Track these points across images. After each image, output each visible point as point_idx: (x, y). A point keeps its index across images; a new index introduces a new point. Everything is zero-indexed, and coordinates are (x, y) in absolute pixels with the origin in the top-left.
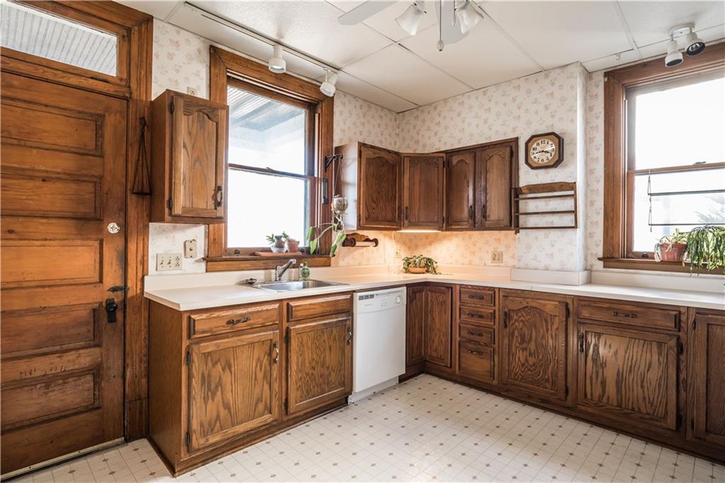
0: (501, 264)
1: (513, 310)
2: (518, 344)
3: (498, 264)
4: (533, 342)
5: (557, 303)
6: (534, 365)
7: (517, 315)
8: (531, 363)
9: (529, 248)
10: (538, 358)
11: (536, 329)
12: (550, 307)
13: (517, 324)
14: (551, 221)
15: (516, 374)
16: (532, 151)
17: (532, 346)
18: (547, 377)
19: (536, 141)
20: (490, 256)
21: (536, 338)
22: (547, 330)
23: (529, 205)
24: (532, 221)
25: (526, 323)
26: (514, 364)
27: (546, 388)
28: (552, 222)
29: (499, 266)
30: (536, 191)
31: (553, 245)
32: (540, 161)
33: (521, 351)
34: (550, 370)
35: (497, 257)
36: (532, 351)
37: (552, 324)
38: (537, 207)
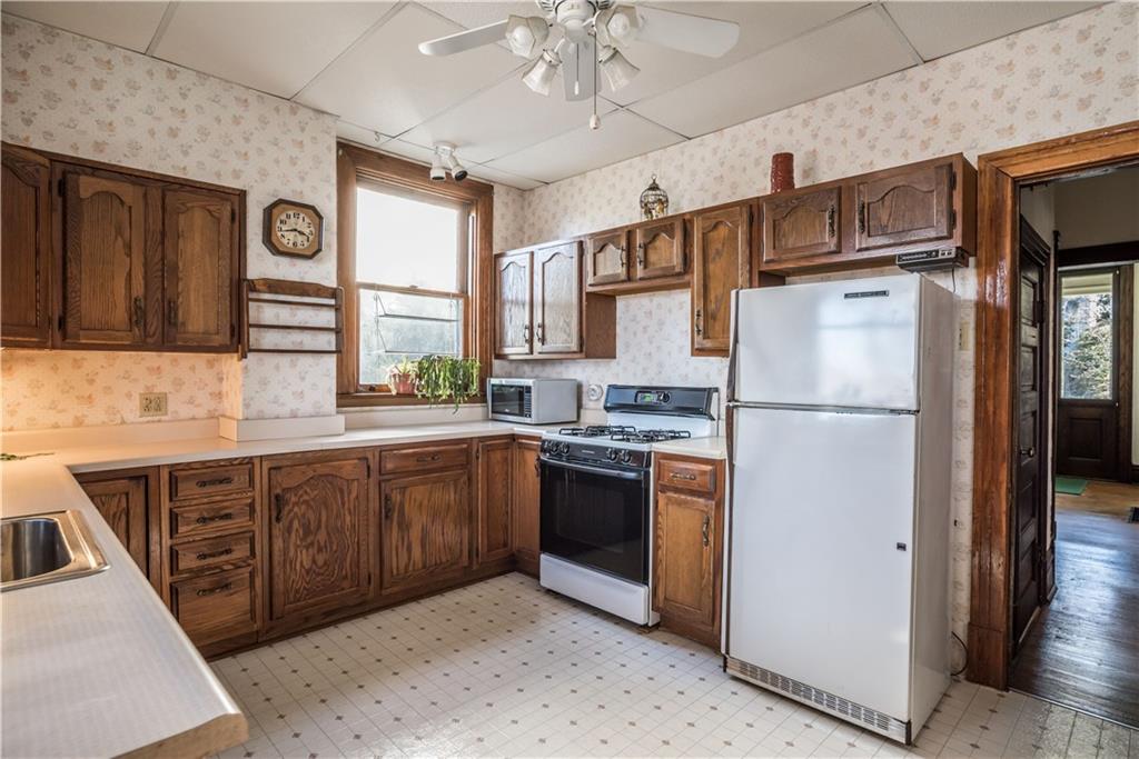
0: (163, 418)
1: (289, 489)
2: (299, 542)
3: (156, 418)
4: (323, 531)
5: (356, 461)
6: (325, 563)
7: (296, 495)
8: (320, 563)
9: (265, 384)
10: (331, 548)
11: (327, 508)
12: (349, 468)
13: (296, 509)
14: (299, 340)
15: (297, 591)
16: (278, 224)
17: (322, 536)
18: (344, 572)
19: (285, 210)
20: (138, 403)
21: (327, 520)
22: (343, 504)
23: (264, 312)
24: (270, 339)
25: (312, 503)
26: (293, 577)
27: (343, 589)
28: (301, 342)
29: (159, 421)
30: (279, 290)
31: (303, 379)
32: (291, 245)
33: (304, 551)
34: (348, 560)
35: (154, 404)
36: (322, 544)
37: (349, 493)
38: (277, 316)
